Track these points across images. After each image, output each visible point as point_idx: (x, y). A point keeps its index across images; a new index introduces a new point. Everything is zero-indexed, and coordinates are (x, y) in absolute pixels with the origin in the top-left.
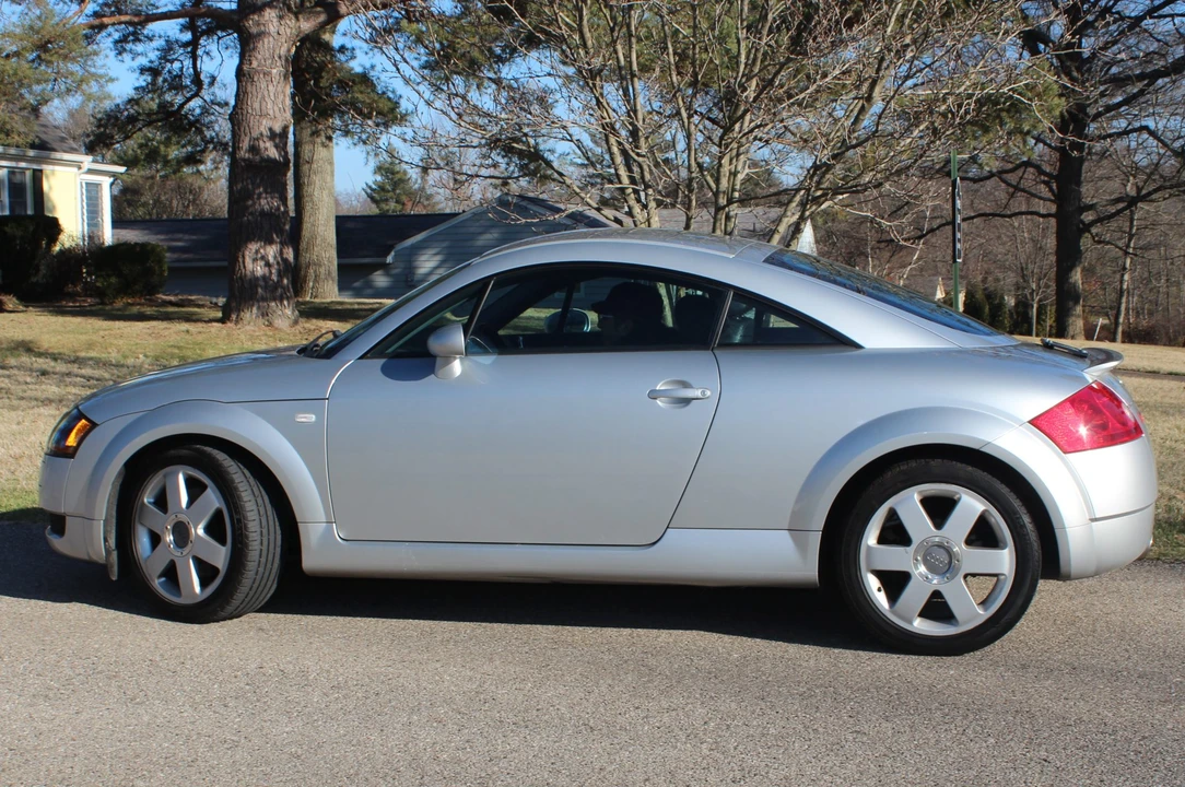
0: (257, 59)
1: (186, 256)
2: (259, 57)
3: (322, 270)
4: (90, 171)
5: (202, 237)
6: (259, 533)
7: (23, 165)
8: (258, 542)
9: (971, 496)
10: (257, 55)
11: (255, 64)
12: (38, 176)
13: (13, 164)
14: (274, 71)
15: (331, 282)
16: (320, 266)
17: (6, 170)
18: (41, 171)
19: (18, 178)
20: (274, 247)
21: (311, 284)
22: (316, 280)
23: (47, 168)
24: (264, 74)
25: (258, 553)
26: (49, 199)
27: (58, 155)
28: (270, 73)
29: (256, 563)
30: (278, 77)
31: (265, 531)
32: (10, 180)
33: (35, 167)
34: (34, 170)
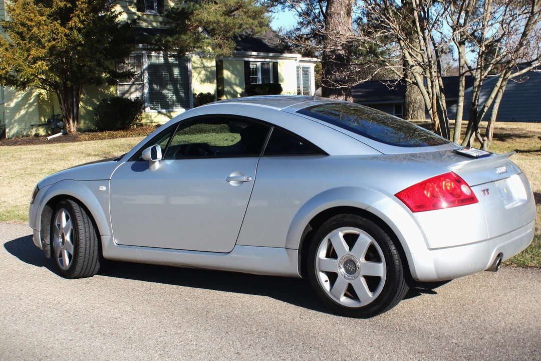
0: (334, 7)
1: (362, 99)
2: (335, 6)
3: (417, 105)
4: (301, 61)
5: (371, 90)
6: (84, 240)
7: (268, 60)
8: (84, 244)
9: (365, 234)
10: (334, 5)
11: (333, 9)
12: (275, 65)
13: (263, 60)
14: (342, 12)
15: (421, 111)
16: (416, 103)
17: (260, 63)
18: (277, 62)
19: (266, 66)
20: (342, 97)
21: (411, 112)
22: (413, 111)
23: (279, 61)
24: (337, 14)
25: (84, 248)
26: (281, 76)
27: (284, 55)
28: (339, 14)
29: (84, 253)
30: (344, 15)
31: (88, 239)
32: (262, 67)
33: (274, 61)
34: (273, 62)
